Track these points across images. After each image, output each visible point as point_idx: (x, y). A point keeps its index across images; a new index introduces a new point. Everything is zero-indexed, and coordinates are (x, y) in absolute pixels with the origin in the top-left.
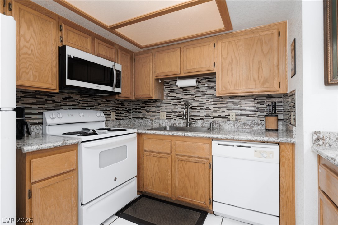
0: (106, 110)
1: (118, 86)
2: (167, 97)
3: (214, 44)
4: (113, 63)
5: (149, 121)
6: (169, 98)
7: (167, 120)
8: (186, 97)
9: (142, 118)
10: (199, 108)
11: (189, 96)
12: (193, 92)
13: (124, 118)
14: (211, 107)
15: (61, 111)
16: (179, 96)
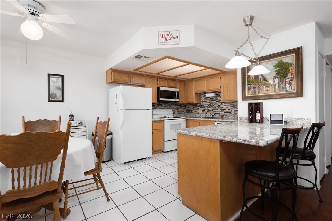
0: (173, 109)
1: (178, 98)
2: (202, 102)
3: (220, 77)
4: (175, 89)
5: (194, 114)
6: (203, 102)
7: (202, 114)
8: (211, 102)
9: (191, 113)
10: (218, 107)
11: (213, 101)
12: (215, 99)
13: (182, 112)
14: (223, 107)
15: (157, 109)
16: (208, 101)
